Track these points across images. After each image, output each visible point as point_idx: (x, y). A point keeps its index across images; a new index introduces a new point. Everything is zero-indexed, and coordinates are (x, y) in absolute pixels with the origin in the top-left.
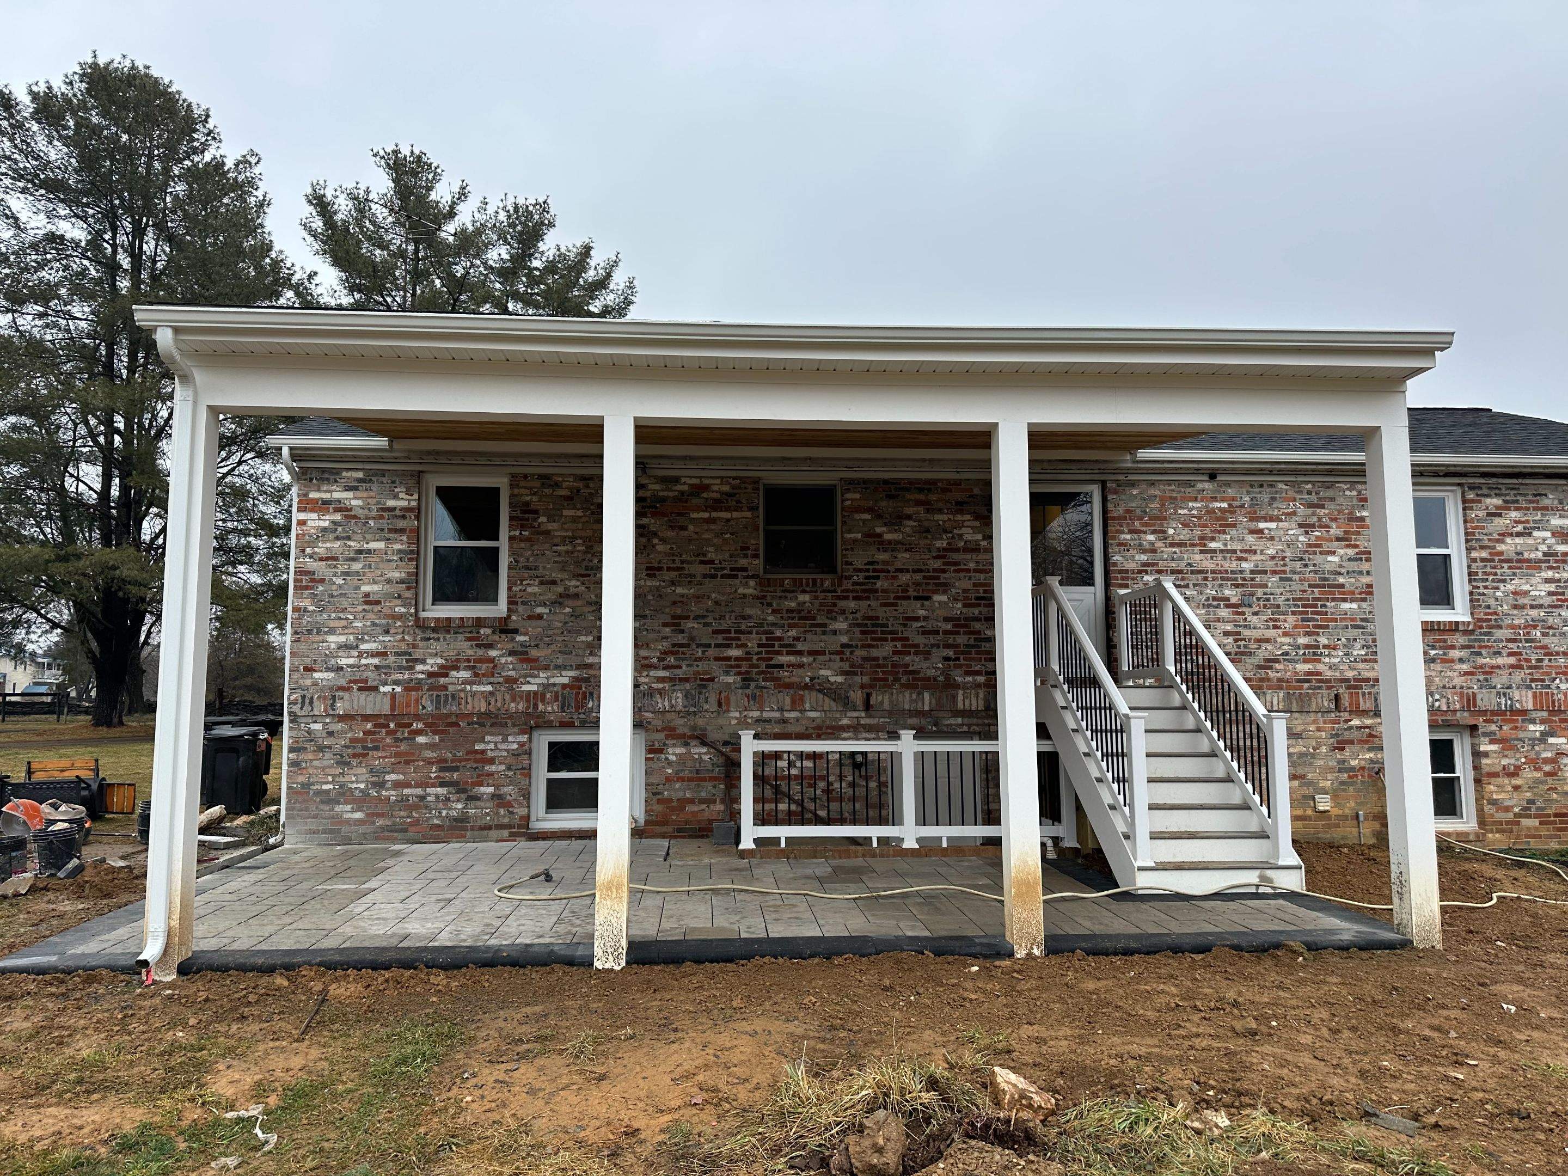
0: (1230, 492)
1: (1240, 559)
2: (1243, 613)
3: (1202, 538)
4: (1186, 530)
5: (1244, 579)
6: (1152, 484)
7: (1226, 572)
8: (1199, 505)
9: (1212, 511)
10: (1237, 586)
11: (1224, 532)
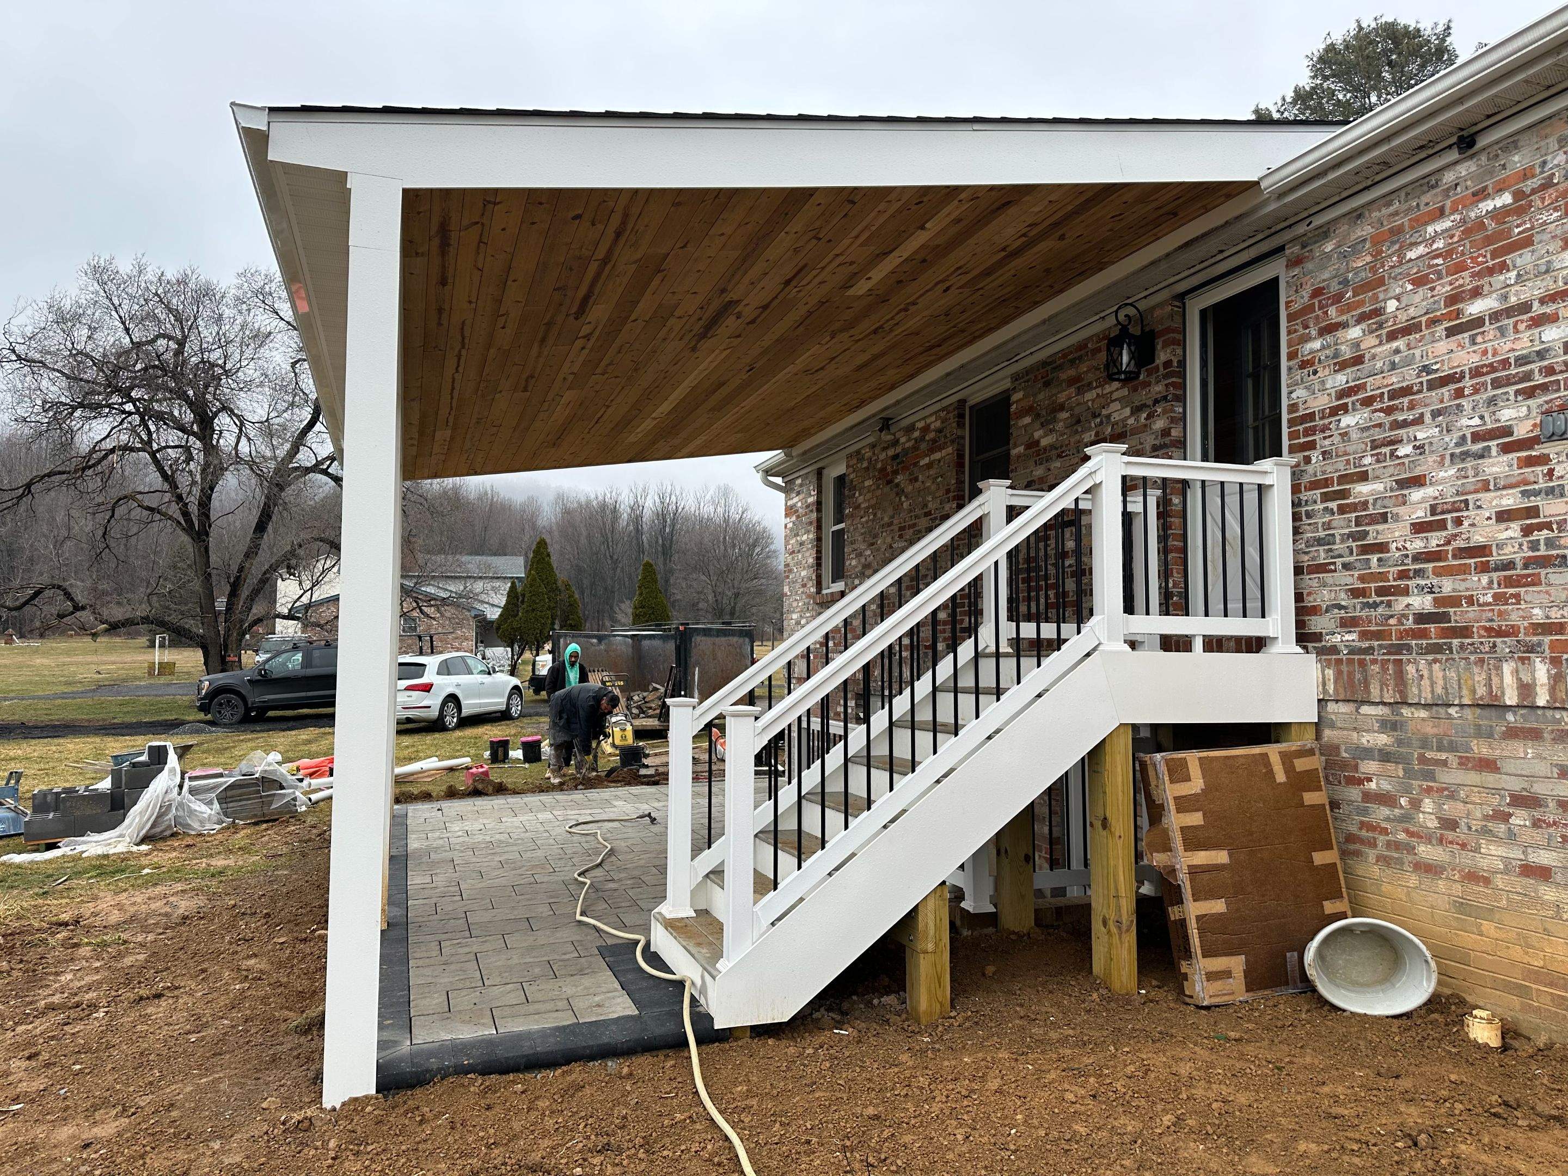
0: (1518, 160)
1: (1539, 321)
2: (1544, 460)
3: (1453, 299)
4: (1423, 291)
5: (1550, 371)
6: (1357, 215)
7: (1505, 363)
8: (1447, 224)
9: (1480, 225)
10: (1530, 393)
11: (1503, 267)
